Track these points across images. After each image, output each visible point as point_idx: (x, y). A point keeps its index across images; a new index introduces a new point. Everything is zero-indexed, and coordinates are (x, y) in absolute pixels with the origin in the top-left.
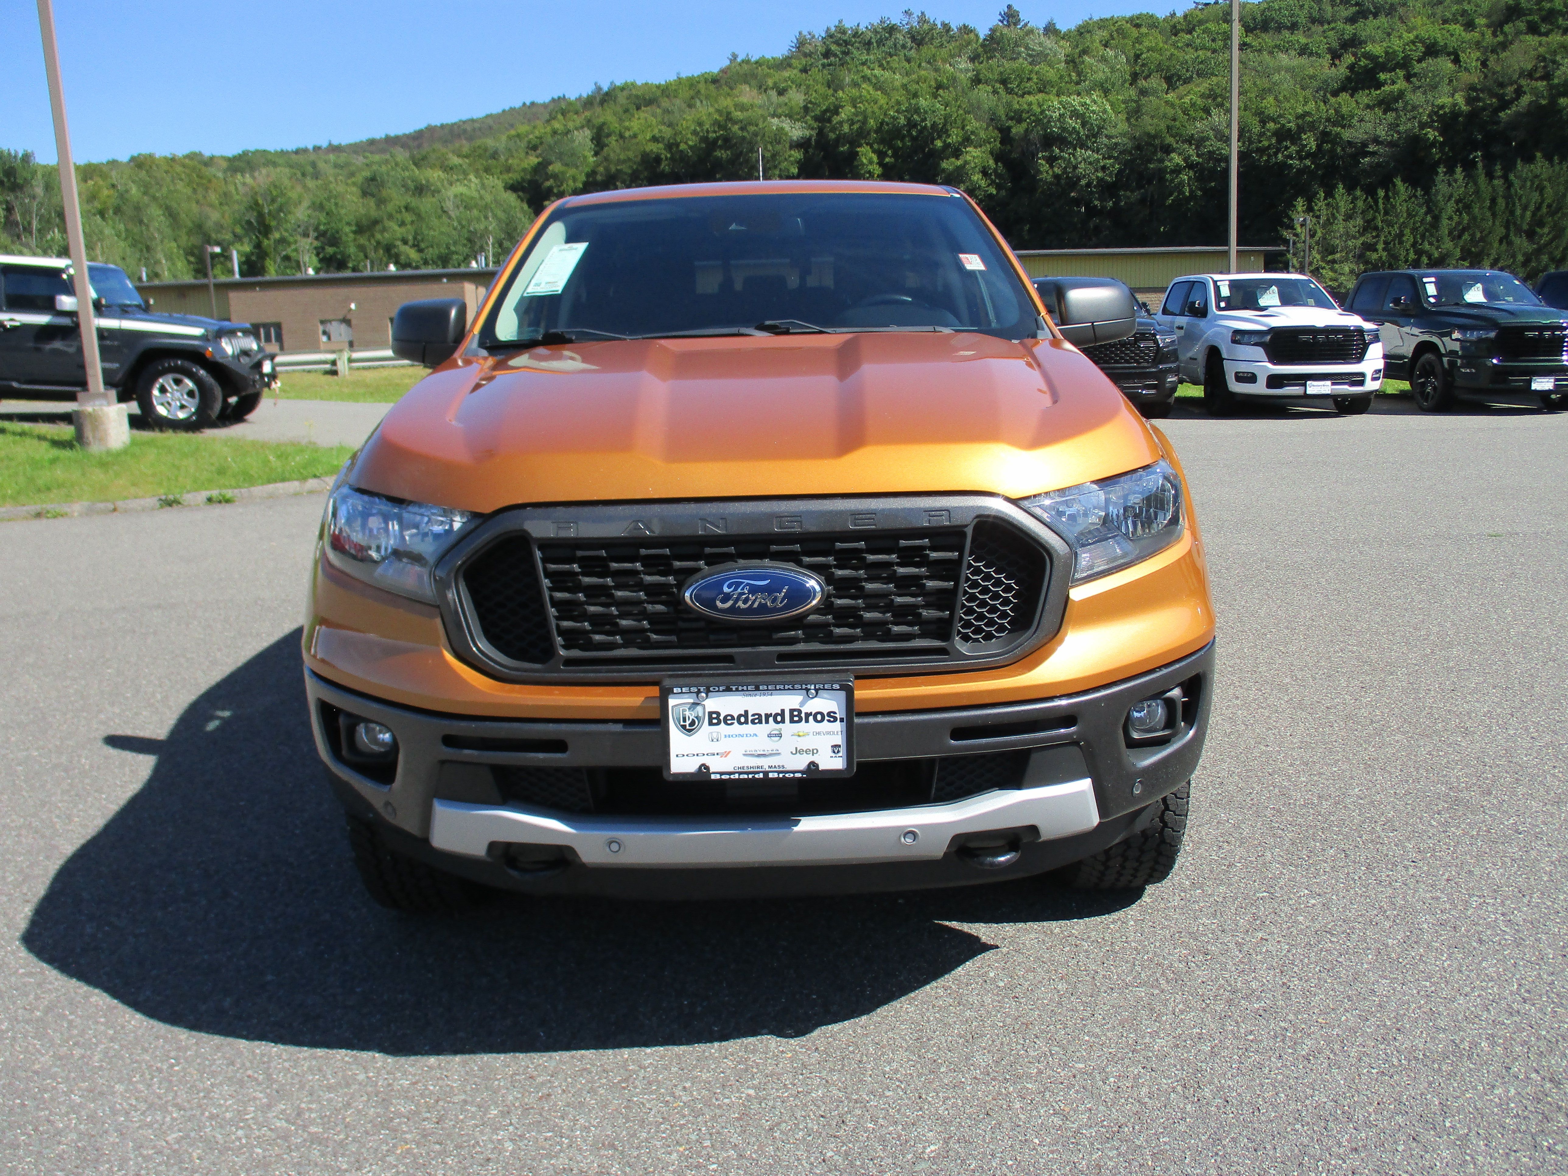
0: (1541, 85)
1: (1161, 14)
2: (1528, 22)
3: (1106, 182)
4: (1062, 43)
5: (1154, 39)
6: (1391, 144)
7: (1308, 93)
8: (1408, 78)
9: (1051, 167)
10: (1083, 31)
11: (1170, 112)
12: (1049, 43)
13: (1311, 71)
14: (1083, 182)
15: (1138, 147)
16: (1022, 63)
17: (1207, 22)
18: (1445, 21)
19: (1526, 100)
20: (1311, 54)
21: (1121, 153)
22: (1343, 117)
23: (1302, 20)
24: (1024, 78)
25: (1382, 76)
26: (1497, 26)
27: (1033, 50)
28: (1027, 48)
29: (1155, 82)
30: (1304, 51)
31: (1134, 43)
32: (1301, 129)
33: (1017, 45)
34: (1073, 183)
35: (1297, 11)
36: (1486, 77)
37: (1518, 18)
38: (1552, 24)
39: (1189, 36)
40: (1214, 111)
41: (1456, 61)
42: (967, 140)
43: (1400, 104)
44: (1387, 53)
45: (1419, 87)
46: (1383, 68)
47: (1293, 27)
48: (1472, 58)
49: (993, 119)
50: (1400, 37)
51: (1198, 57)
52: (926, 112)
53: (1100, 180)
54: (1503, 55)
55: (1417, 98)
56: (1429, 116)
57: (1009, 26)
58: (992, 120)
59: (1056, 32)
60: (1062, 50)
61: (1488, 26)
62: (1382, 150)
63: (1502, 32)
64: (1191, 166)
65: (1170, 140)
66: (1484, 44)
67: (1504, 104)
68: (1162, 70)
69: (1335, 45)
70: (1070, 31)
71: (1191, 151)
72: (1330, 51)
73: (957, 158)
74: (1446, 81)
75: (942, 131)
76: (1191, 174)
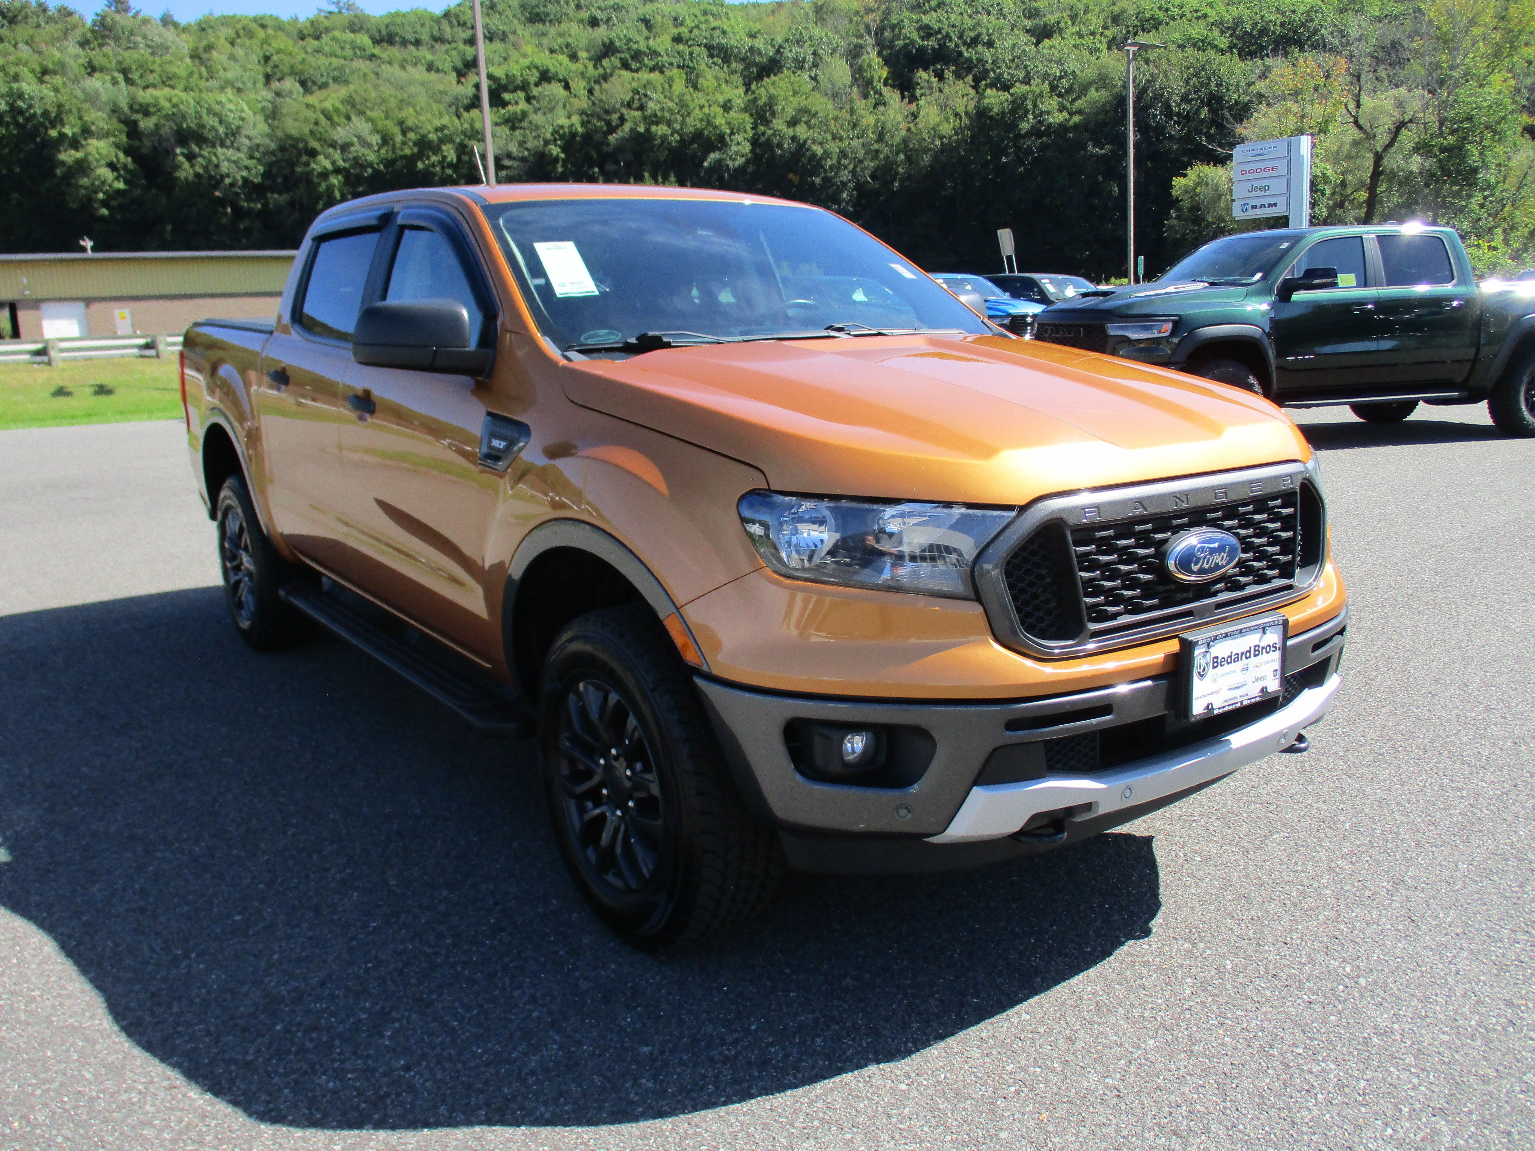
0: (638, 114)
1: (285, 16)
2: (621, 59)
3: (252, 183)
4: (183, 36)
5: (281, 42)
6: (523, 160)
7: (441, 107)
8: (528, 99)
9: (192, 166)
10: (203, 27)
11: (311, 115)
12: (170, 35)
13: (442, 88)
14: (228, 181)
15: (282, 149)
16: (144, 52)
17: (334, 29)
18: (552, 51)
19: (627, 127)
20: (438, 70)
21: (264, 153)
22: (477, 132)
23: (425, 37)
24: (145, 68)
25: (507, 96)
26: (597, 60)
27: (152, 41)
28: (145, 37)
29: (290, 84)
30: (430, 67)
31: (262, 44)
32: (442, 141)
33: (131, 33)
34: (216, 181)
35: (419, 29)
36: (594, 104)
37: (613, 55)
38: (640, 62)
39: (316, 43)
40: (354, 118)
41: (567, 87)
42: (86, 132)
43: (525, 124)
44: (507, 76)
45: (539, 109)
46: (506, 89)
47: (417, 43)
48: (579, 86)
49: (115, 110)
50: (517, 62)
51: (330, 64)
52: (31, 98)
53: (245, 180)
54: (605, 86)
55: (538, 118)
56: (552, 134)
57: (118, 12)
58: (113, 111)
59: (176, 25)
60: (184, 44)
61: (590, 59)
62: (515, 164)
63: (602, 66)
64: (337, 171)
65: (314, 144)
66: (588, 75)
67: (612, 130)
68: (296, 74)
69: (459, 64)
70: (189, 25)
71: (337, 155)
72: (455, 69)
73: (77, 150)
74: (561, 104)
75: (57, 120)
76: (340, 177)
